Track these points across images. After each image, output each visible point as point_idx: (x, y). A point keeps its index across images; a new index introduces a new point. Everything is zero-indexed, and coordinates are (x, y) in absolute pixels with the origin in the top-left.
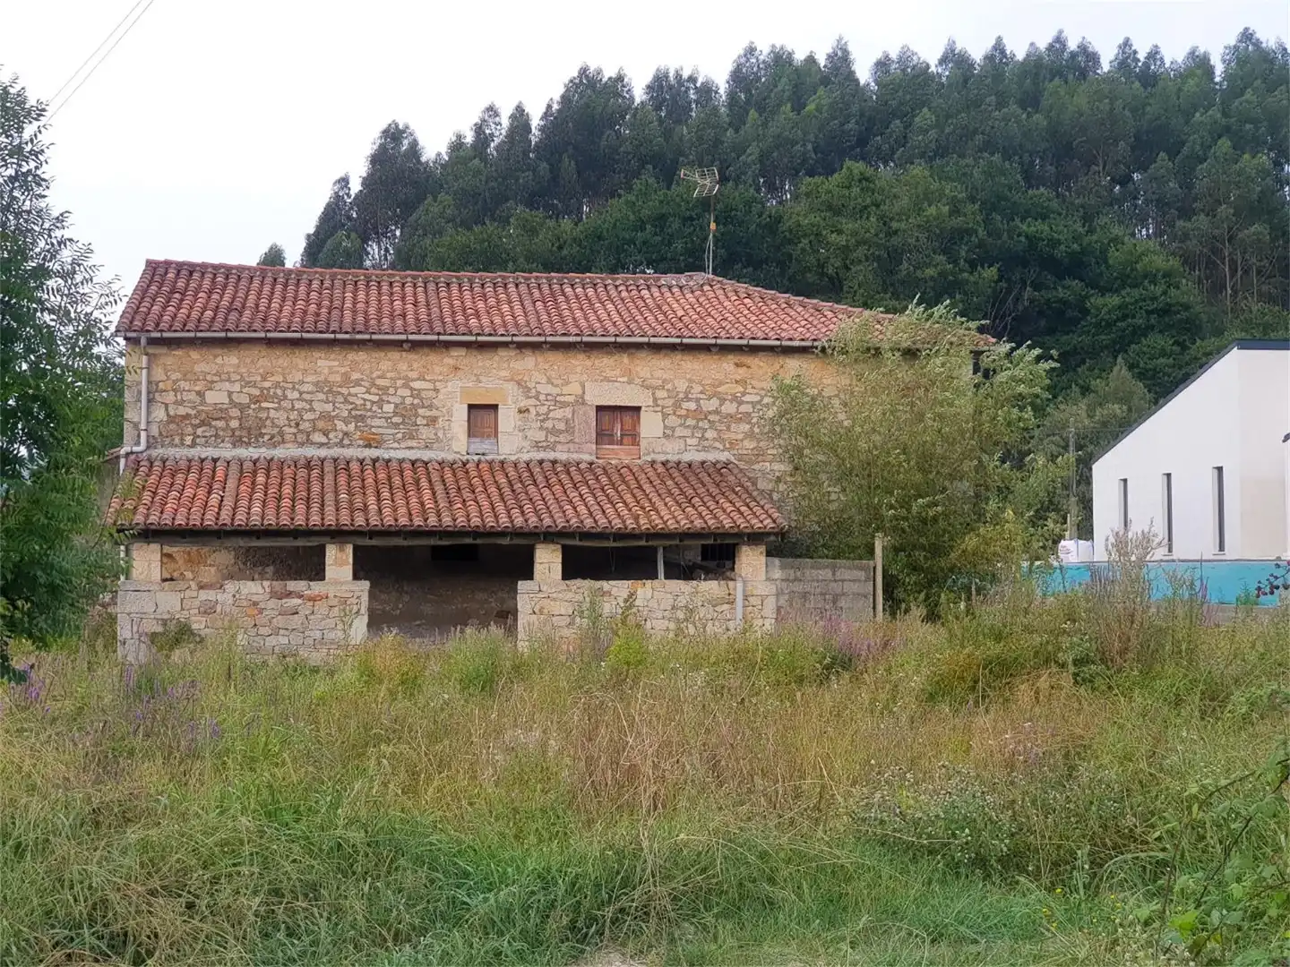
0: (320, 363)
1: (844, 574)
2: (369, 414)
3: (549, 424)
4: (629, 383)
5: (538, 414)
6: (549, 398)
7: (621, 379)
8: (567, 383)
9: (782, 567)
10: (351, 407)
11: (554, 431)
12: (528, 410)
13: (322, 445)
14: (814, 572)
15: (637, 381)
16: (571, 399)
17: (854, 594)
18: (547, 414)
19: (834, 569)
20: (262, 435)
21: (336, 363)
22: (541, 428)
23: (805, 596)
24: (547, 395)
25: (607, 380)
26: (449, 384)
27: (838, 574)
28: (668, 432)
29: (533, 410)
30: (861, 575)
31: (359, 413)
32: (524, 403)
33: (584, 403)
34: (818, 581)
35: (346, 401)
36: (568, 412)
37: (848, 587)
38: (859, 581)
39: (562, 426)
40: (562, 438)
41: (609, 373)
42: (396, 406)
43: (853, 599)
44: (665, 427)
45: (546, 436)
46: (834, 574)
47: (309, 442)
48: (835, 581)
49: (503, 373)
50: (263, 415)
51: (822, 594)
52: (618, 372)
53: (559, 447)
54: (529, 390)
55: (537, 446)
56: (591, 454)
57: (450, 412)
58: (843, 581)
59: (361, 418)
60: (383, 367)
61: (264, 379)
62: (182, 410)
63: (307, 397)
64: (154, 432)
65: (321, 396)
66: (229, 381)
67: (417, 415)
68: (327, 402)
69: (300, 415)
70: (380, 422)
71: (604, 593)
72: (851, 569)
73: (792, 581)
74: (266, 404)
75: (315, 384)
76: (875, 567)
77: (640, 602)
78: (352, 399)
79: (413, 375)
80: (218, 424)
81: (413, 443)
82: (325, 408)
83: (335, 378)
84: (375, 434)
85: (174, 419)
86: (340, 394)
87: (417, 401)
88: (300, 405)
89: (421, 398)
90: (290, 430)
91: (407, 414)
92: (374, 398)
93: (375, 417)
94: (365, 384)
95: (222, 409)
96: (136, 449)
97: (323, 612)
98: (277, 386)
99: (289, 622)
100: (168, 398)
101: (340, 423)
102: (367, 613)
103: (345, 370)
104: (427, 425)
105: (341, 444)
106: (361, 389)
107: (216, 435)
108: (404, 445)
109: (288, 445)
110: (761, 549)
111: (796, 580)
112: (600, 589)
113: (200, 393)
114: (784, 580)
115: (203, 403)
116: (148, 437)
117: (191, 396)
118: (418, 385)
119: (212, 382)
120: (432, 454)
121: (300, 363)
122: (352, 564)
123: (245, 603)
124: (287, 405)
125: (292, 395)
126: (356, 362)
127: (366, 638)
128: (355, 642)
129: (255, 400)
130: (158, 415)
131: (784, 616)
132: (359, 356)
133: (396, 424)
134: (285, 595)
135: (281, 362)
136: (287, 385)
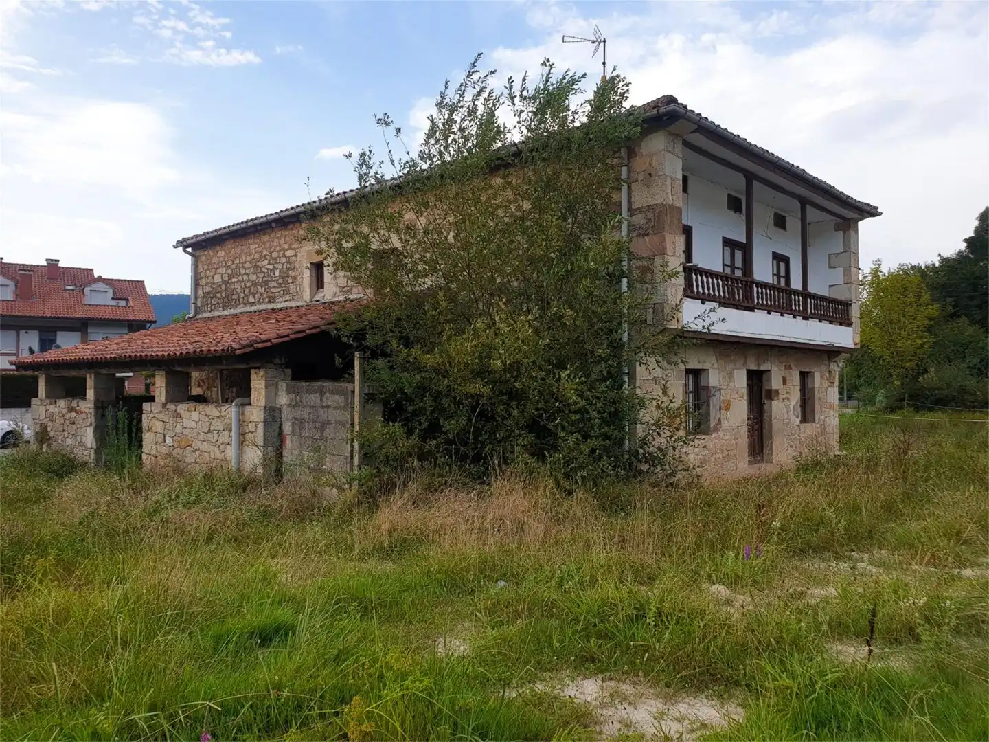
1: (328, 399)
2: (270, 279)
9: (289, 392)
10: (263, 275)
13: (253, 304)
14: (308, 397)
17: (336, 423)
19: (322, 393)
20: (232, 300)
21: (256, 246)
22: (345, 276)
23: (302, 421)
26: (302, 250)
27: (324, 399)
30: (339, 399)
31: (266, 279)
34: (311, 407)
35: (261, 272)
37: (332, 415)
38: (340, 408)
40: (355, 282)
42: (280, 270)
43: (335, 428)
46: (321, 400)
47: (248, 303)
48: (323, 407)
50: (232, 287)
51: (313, 422)
53: (354, 290)
55: (343, 290)
57: (302, 272)
58: (328, 407)
59: (266, 282)
60: (275, 244)
61: (233, 263)
62: (207, 289)
63: (247, 271)
64: (199, 305)
65: (252, 270)
66: (222, 267)
67: (288, 276)
68: (254, 273)
69: (245, 285)
70: (274, 284)
71: (177, 415)
72: (334, 394)
73: (294, 406)
74: (233, 280)
75: (250, 262)
76: (353, 392)
77: (193, 425)
78: (263, 269)
79: (286, 246)
80: (218, 295)
81: (287, 297)
82: (253, 277)
83: (257, 256)
84: (272, 293)
85: (206, 295)
86: (259, 266)
87: (288, 266)
88: (245, 277)
89: (290, 263)
90: (242, 295)
91: (284, 276)
92: (271, 267)
93: (272, 281)
94: (268, 257)
95: (220, 286)
96: (191, 316)
97: (81, 422)
98: (237, 267)
99: (72, 429)
100: (203, 282)
101: (259, 287)
102: (94, 425)
103: (260, 249)
104: (293, 283)
105: (260, 303)
106: (266, 262)
107: (218, 303)
108: (284, 299)
109: (241, 306)
110: (262, 372)
111: (297, 405)
112: (176, 411)
113: (213, 278)
114: (289, 406)
115: (214, 283)
116: (196, 308)
117: (210, 280)
118: (289, 253)
119: (217, 269)
120: (293, 304)
121: (244, 248)
122: (95, 388)
123: (61, 415)
124: (240, 278)
125: (243, 271)
126: (264, 243)
127: (94, 443)
128: (89, 446)
129: (230, 277)
130: (200, 293)
131: (288, 444)
132: (265, 238)
133: (280, 284)
134: (71, 410)
135: (238, 250)
136: (241, 265)
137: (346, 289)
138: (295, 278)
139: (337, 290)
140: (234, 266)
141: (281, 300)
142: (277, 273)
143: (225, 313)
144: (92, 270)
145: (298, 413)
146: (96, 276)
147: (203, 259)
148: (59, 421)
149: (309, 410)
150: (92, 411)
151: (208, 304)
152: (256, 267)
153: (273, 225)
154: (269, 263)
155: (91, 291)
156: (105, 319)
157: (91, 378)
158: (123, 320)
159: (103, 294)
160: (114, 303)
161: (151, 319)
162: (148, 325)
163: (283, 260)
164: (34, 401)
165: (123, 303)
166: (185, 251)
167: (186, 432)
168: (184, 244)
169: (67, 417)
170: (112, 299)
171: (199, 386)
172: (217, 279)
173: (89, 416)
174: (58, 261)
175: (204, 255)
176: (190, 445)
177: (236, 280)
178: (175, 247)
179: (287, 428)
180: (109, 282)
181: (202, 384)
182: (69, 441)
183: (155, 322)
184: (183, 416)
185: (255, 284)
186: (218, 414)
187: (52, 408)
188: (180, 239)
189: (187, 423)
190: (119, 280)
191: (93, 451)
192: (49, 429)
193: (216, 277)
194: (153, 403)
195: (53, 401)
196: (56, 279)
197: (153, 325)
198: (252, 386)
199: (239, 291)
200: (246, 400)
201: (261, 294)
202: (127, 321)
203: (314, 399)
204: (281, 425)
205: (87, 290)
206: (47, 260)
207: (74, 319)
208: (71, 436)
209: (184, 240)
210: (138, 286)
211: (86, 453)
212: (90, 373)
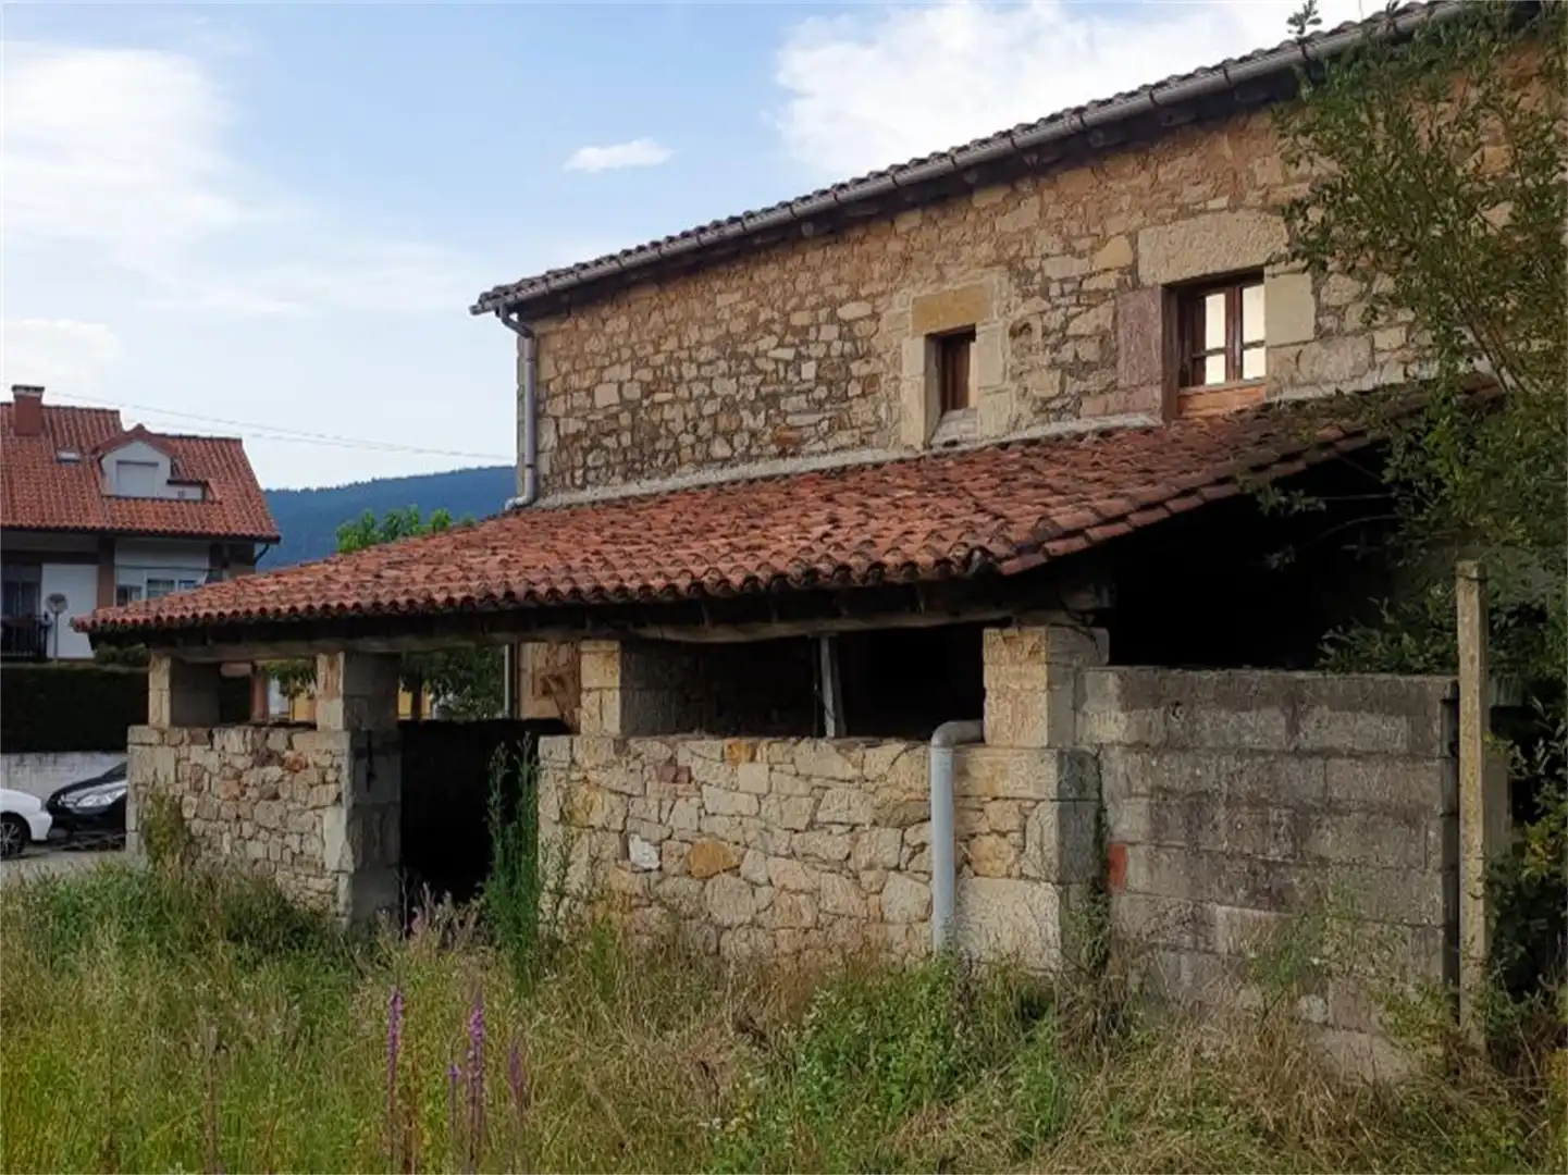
0: (721, 301)
1: (1329, 727)
2: (782, 388)
3: (1067, 354)
4: (1232, 209)
5: (1046, 333)
6: (1068, 288)
7: (1212, 204)
8: (1102, 241)
9: (1129, 702)
10: (759, 378)
11: (1079, 368)
12: (1027, 328)
13: (725, 461)
14: (1229, 720)
15: (1252, 197)
16: (1109, 281)
17: (1368, 809)
18: (1064, 327)
19: (1295, 706)
20: (655, 454)
21: (738, 296)
22: (1053, 365)
23: (1197, 804)
24: (1063, 281)
25: (1186, 212)
26: (896, 297)
27: (1308, 726)
28: (1329, 322)
29: (1037, 325)
30: (1392, 730)
31: (770, 389)
32: (1022, 311)
33: (1137, 285)
34: (1240, 754)
35: (755, 370)
36: (1101, 316)
37: (1348, 781)
38: (1388, 757)
39: (1089, 352)
40: (1093, 382)
41: (1190, 194)
42: (819, 361)
43: (1364, 828)
44: (1321, 310)
45: (1062, 383)
46: (1293, 728)
47: (709, 460)
48: (1299, 754)
49: (985, 250)
50: (656, 418)
51: (1256, 803)
52: (1206, 187)
53: (1088, 405)
54: (1028, 275)
55: (1045, 408)
56: (1149, 411)
57: (897, 363)
58: (1327, 753)
59: (773, 400)
60: (801, 287)
61: (657, 352)
62: (572, 426)
63: (706, 371)
64: (545, 468)
65: (723, 365)
66: (620, 362)
67: (849, 378)
68: (728, 375)
69: (699, 409)
70: (798, 401)
71: (676, 773)
72: (1354, 708)
73: (1156, 751)
74: (659, 397)
75: (715, 344)
76: (1452, 704)
77: (744, 803)
78: (761, 363)
79: (842, 291)
80: (610, 442)
81: (843, 438)
82: (726, 387)
83: (739, 326)
84: (791, 428)
85: (565, 442)
86: (746, 355)
87: (848, 347)
88: (699, 389)
89: (854, 340)
90: (688, 439)
91: (834, 376)
92: (788, 354)
93: (790, 392)
94: (777, 328)
95: (616, 416)
96: (520, 500)
97: (301, 795)
98: (671, 359)
99: (269, 814)
100: (558, 407)
101: (745, 414)
102: (347, 800)
103: (750, 305)
104: (863, 395)
105: (748, 457)
106: (766, 343)
107: (608, 464)
108: (832, 444)
109: (685, 469)
110: (1033, 637)
111: (1171, 745)
112: (672, 761)
113: (590, 392)
114: (1138, 747)
115: (593, 408)
116: (536, 479)
117: (580, 400)
118: (848, 312)
119: (603, 368)
120: (867, 456)
121: (697, 307)
122: (347, 698)
123: (228, 772)
124: (683, 392)
125: (689, 371)
126: (764, 288)
127: (349, 856)
128: (332, 865)
129: (648, 391)
130: (549, 439)
131: (1135, 872)
132: (768, 273)
133: (820, 403)
134: (265, 758)
135: (675, 312)
136: (684, 354)
137: (1057, 404)
138: (870, 382)
139: (1025, 409)
140: (660, 359)
141: (821, 446)
142: (809, 370)
143: (634, 489)
144: (116, 413)
145: (1178, 772)
146: (127, 426)
147: (557, 342)
148: (221, 789)
149: (1230, 763)
150: (345, 762)
151: (574, 468)
152: (737, 357)
153: (807, 229)
154: (780, 345)
155: (120, 463)
156: (156, 533)
157: (332, 665)
158: (200, 536)
159: (150, 469)
160: (173, 493)
161: (267, 533)
162: (259, 548)
163: (831, 332)
164: (135, 733)
165: (194, 493)
166: (507, 322)
167: (718, 825)
168: (502, 302)
169: (247, 778)
170: (170, 482)
171: (546, 692)
172: (606, 396)
173: (330, 777)
174: (40, 390)
175: (557, 334)
176: (735, 870)
177: (670, 396)
178: (475, 311)
179: (1129, 821)
180: (161, 441)
181: (554, 687)
182: (256, 850)
183: (277, 540)
184: (698, 776)
185: (731, 406)
186: (851, 772)
187: (198, 754)
188: (489, 289)
189: (713, 797)
190: (181, 437)
191: (344, 882)
192: (188, 813)
193: (598, 391)
194: (577, 739)
195: (204, 733)
196: (38, 435)
197: (273, 547)
198: (989, 680)
199: (678, 426)
200: (969, 728)
201: (753, 435)
202: (209, 535)
203: (1264, 725)
204: (1102, 810)
205: (109, 461)
206: (15, 388)
207: (84, 531)
208: (263, 834)
209: (503, 291)
210: (227, 451)
211: (319, 884)
212: (331, 653)
